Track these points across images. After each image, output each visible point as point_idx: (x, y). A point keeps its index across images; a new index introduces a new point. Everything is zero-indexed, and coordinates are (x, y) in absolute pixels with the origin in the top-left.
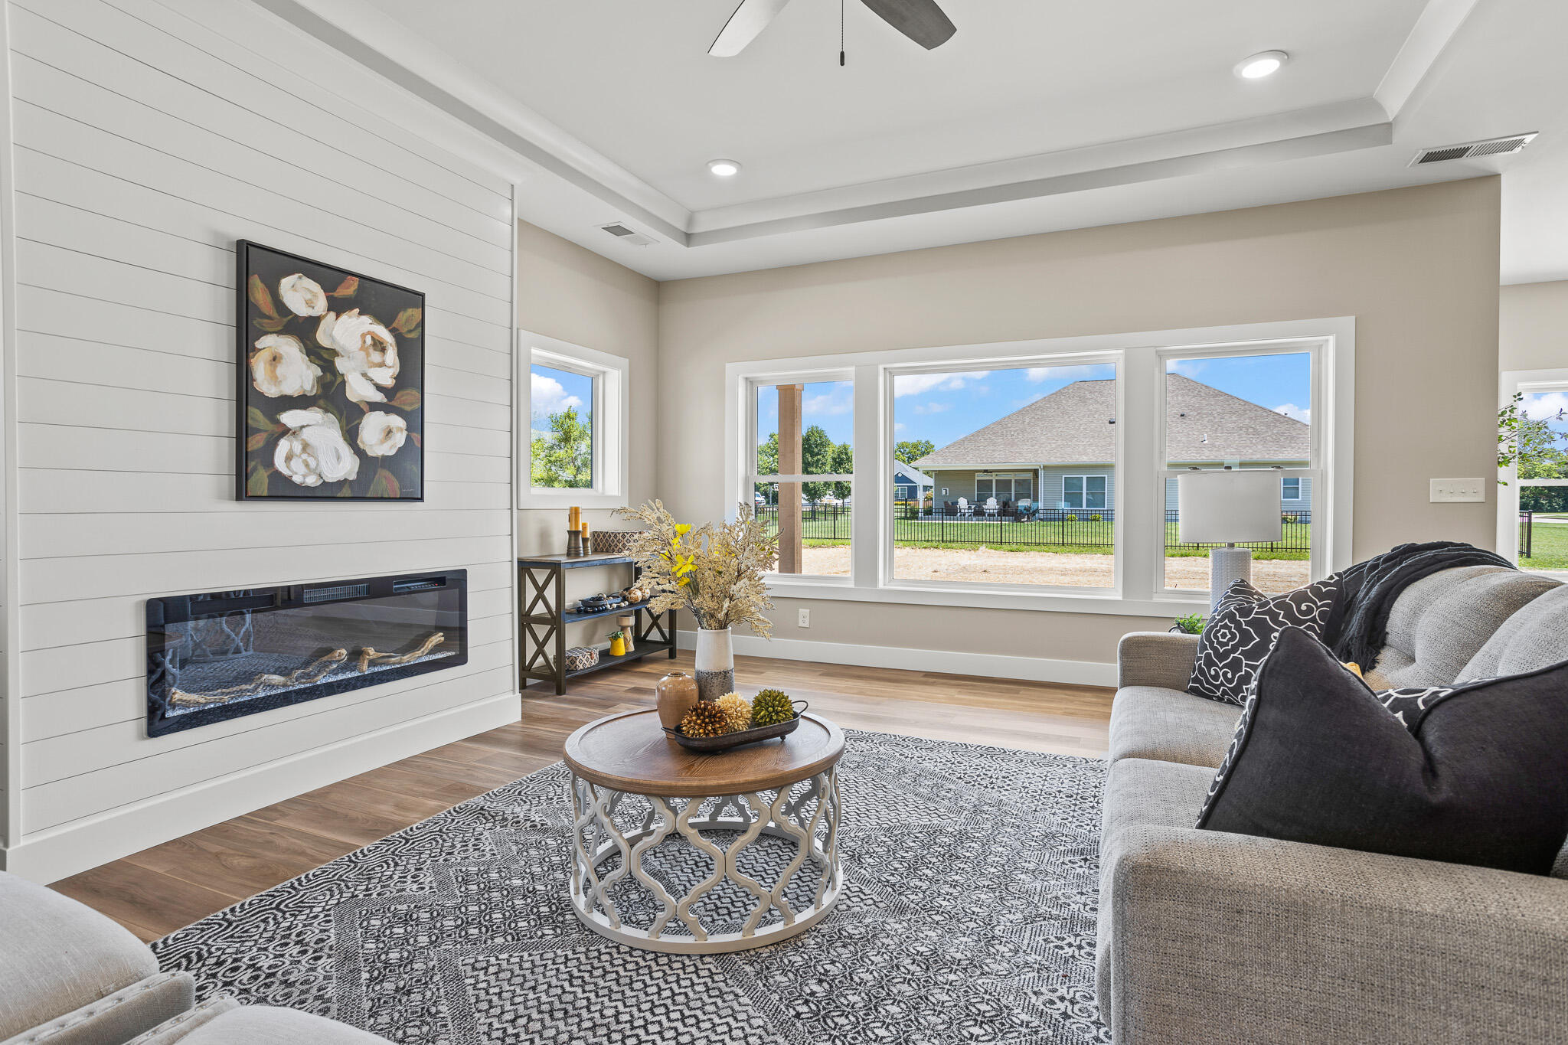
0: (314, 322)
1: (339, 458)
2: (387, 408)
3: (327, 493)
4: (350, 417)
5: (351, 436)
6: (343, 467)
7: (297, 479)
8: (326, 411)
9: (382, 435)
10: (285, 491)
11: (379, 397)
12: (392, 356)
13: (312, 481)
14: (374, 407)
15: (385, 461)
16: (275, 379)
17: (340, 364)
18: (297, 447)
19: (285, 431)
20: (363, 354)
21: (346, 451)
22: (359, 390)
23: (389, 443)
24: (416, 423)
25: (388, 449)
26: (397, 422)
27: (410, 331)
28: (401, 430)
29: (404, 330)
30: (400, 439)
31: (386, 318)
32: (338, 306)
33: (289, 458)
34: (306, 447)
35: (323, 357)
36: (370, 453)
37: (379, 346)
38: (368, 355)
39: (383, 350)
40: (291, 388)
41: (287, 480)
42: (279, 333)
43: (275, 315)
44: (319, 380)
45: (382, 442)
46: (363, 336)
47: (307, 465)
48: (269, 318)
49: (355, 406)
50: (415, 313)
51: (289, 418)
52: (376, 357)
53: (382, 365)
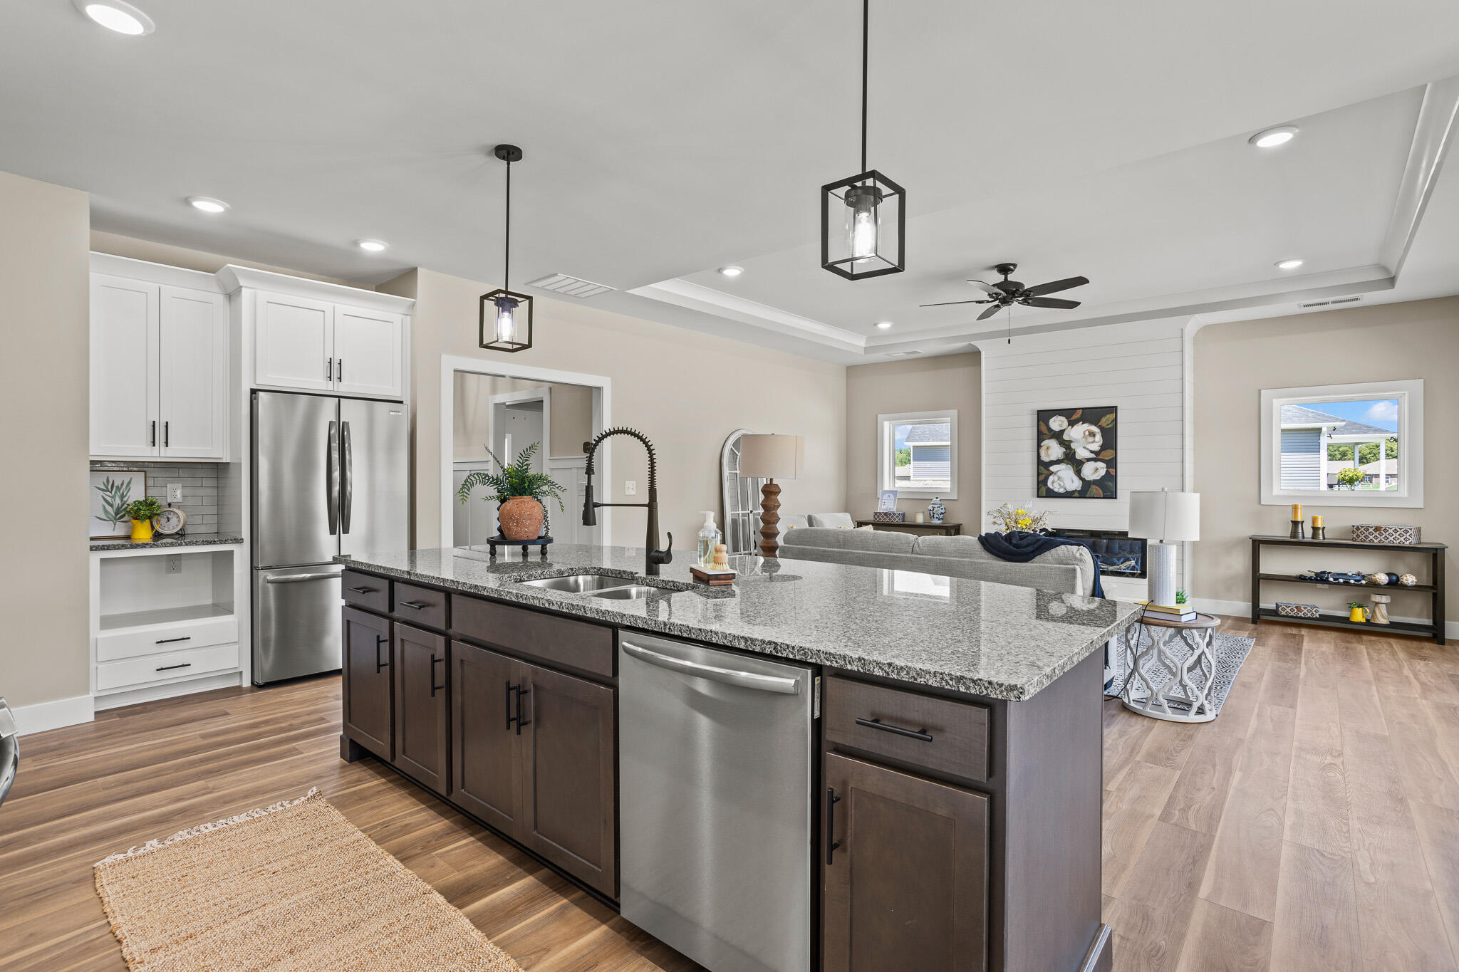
0: (1062, 432)
1: (1073, 482)
2: (1095, 460)
3: (1069, 495)
4: (1077, 465)
5: (1078, 472)
6: (1076, 485)
7: (1056, 490)
8: (1067, 464)
9: (1093, 471)
10: (1051, 494)
11: (1093, 456)
12: (1099, 438)
13: (1062, 491)
14: (1089, 460)
15: (1095, 482)
16: (1048, 455)
17: (1073, 446)
18: (1056, 478)
19: (1052, 473)
20: (1084, 439)
21: (1076, 478)
22: (1081, 453)
23: (1096, 475)
24: (1112, 464)
25: (1097, 477)
26: (1101, 465)
27: (1108, 425)
28: (1103, 468)
29: (1104, 425)
30: (1102, 472)
31: (1095, 423)
32: (1072, 423)
33: (1053, 483)
34: (1059, 478)
35: (1066, 445)
36: (1087, 479)
37: (1092, 434)
38: (1086, 439)
39: (1094, 436)
40: (1054, 458)
41: (1052, 491)
42: (1049, 439)
43: (1047, 432)
44: (1064, 453)
45: (1093, 474)
46: (1084, 432)
47: (1060, 485)
48: (1046, 434)
49: (1080, 460)
50: (1112, 416)
51: (1053, 468)
52: (1091, 439)
53: (1094, 442)
